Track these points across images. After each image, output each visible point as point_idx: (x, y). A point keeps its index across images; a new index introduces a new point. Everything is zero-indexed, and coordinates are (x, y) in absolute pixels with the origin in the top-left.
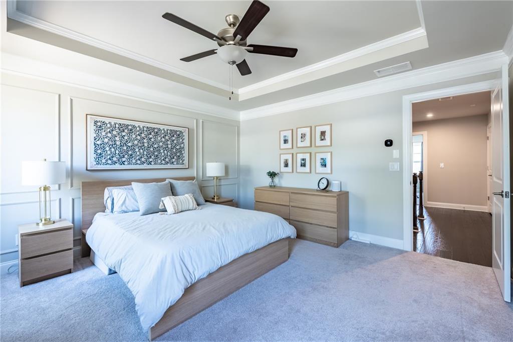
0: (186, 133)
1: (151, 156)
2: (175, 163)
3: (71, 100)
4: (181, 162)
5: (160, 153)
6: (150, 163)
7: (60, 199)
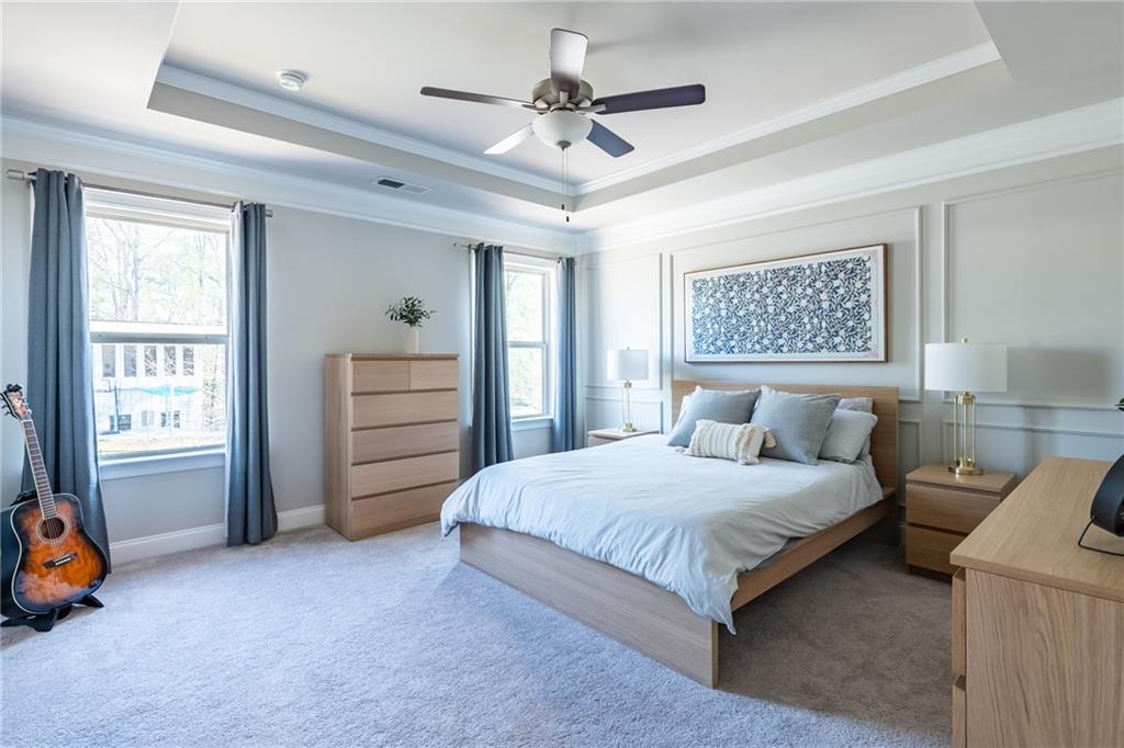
0: (876, 261)
1: (781, 334)
2: (842, 348)
3: (672, 257)
4: (859, 343)
5: (801, 324)
6: (779, 349)
7: (662, 403)
